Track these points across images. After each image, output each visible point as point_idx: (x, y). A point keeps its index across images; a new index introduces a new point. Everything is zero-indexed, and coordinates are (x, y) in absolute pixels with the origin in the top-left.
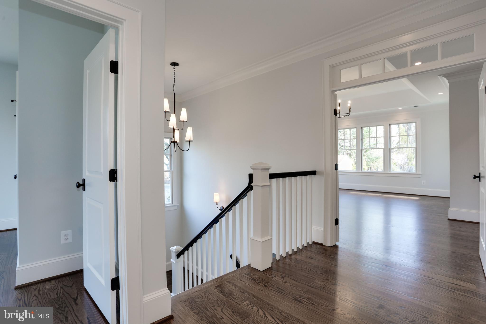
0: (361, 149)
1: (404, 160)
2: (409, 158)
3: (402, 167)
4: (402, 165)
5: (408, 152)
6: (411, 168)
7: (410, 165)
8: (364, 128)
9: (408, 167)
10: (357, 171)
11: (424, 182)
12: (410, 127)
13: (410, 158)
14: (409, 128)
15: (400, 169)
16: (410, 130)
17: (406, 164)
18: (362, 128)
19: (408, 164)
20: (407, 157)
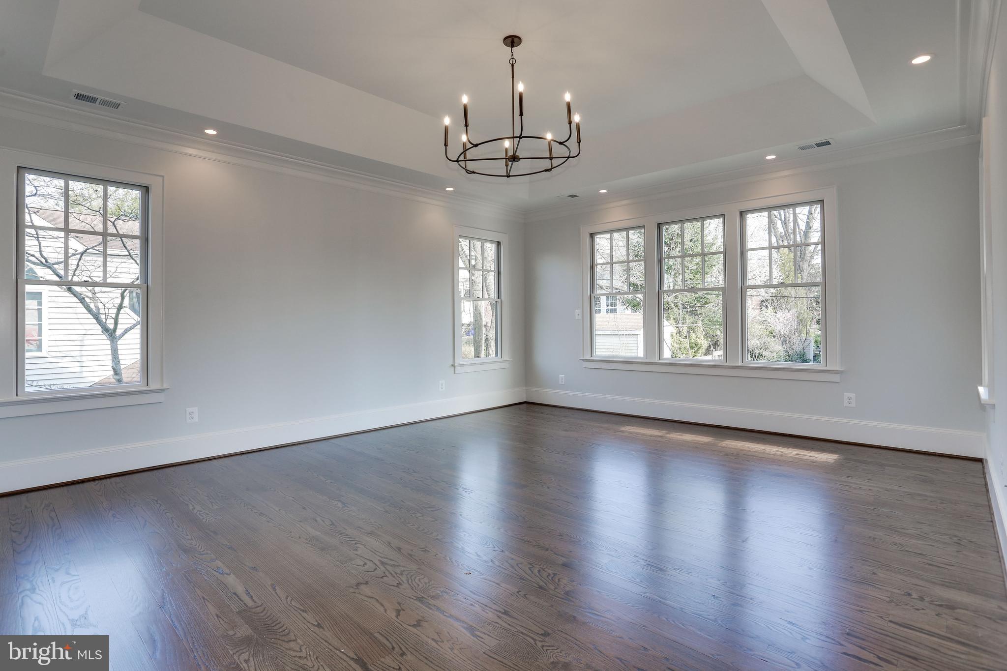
0: (657, 291)
1: (790, 324)
2: (801, 320)
3: (787, 339)
4: (786, 335)
5: (799, 307)
6: (806, 343)
7: (804, 335)
8: (664, 228)
9: (799, 339)
10: (647, 361)
11: (850, 398)
12: (803, 253)
13: (804, 320)
14: (800, 256)
15: (783, 344)
16: (803, 258)
17: (795, 334)
18: (659, 226)
19: (800, 332)
20: (798, 317)
